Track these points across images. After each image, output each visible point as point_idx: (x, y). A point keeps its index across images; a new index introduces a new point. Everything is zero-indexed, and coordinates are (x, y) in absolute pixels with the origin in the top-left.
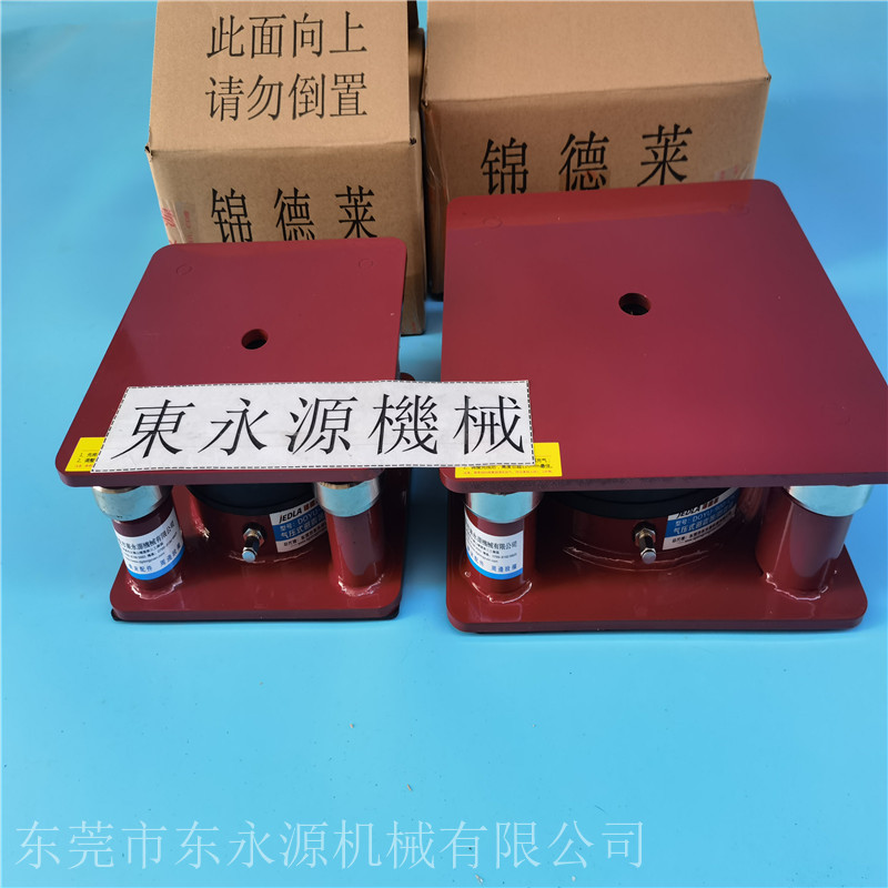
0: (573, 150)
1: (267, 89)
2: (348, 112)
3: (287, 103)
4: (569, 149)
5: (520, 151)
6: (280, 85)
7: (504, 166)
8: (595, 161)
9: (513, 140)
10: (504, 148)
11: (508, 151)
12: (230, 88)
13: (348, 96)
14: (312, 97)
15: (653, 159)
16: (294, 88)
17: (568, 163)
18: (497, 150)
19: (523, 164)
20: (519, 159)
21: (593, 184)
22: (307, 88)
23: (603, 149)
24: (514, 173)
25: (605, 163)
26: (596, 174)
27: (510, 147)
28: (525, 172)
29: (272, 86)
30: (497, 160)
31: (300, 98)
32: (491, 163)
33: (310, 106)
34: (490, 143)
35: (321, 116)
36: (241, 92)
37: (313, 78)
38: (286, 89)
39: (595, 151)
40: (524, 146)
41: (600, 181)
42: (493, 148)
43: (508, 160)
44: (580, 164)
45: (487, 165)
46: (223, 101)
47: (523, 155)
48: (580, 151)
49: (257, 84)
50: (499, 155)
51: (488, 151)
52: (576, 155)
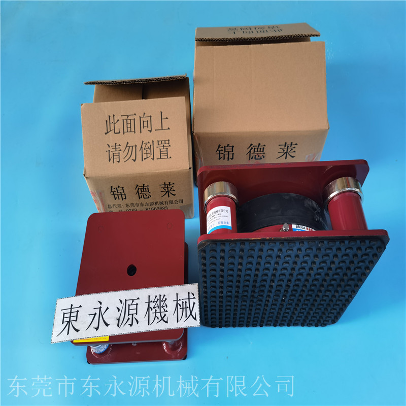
0: (252, 148)
1: (131, 148)
2: (164, 157)
3: (139, 154)
4: (250, 148)
5: (231, 148)
6: (136, 146)
7: (225, 152)
8: (260, 151)
9: (228, 145)
10: (225, 147)
11: (226, 148)
12: (116, 148)
13: (163, 150)
14: (149, 151)
15: (282, 151)
16: (142, 147)
17: (250, 152)
18: (222, 147)
19: (232, 151)
20: (231, 150)
21: (260, 158)
22: (147, 147)
23: (263, 148)
24: (228, 154)
25: (264, 152)
26: (261, 155)
27: (227, 146)
28: (233, 154)
29: (132, 146)
30: (222, 150)
31: (144, 151)
32: (220, 151)
33: (149, 155)
34: (220, 145)
35: (153, 159)
36: (120, 150)
37: (149, 143)
38: (138, 148)
39: (260, 149)
40: (233, 147)
41: (262, 157)
42: (220, 147)
43: (226, 150)
44: (254, 152)
45: (218, 152)
46: (113, 155)
47: (232, 149)
48: (255, 148)
49: (127, 146)
50: (223, 149)
51: (219, 147)
52: (253, 149)
